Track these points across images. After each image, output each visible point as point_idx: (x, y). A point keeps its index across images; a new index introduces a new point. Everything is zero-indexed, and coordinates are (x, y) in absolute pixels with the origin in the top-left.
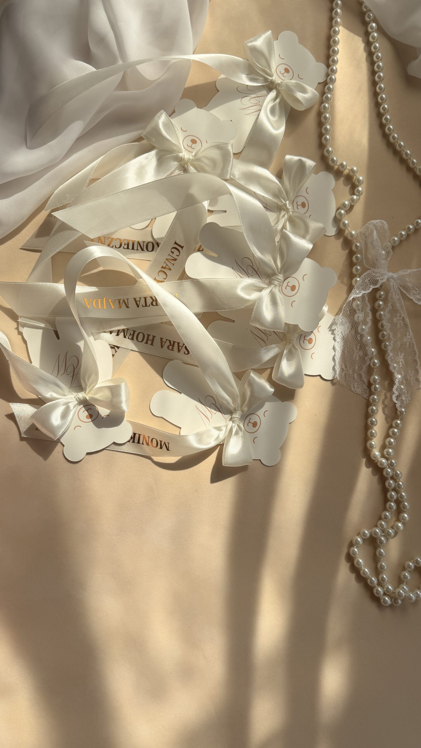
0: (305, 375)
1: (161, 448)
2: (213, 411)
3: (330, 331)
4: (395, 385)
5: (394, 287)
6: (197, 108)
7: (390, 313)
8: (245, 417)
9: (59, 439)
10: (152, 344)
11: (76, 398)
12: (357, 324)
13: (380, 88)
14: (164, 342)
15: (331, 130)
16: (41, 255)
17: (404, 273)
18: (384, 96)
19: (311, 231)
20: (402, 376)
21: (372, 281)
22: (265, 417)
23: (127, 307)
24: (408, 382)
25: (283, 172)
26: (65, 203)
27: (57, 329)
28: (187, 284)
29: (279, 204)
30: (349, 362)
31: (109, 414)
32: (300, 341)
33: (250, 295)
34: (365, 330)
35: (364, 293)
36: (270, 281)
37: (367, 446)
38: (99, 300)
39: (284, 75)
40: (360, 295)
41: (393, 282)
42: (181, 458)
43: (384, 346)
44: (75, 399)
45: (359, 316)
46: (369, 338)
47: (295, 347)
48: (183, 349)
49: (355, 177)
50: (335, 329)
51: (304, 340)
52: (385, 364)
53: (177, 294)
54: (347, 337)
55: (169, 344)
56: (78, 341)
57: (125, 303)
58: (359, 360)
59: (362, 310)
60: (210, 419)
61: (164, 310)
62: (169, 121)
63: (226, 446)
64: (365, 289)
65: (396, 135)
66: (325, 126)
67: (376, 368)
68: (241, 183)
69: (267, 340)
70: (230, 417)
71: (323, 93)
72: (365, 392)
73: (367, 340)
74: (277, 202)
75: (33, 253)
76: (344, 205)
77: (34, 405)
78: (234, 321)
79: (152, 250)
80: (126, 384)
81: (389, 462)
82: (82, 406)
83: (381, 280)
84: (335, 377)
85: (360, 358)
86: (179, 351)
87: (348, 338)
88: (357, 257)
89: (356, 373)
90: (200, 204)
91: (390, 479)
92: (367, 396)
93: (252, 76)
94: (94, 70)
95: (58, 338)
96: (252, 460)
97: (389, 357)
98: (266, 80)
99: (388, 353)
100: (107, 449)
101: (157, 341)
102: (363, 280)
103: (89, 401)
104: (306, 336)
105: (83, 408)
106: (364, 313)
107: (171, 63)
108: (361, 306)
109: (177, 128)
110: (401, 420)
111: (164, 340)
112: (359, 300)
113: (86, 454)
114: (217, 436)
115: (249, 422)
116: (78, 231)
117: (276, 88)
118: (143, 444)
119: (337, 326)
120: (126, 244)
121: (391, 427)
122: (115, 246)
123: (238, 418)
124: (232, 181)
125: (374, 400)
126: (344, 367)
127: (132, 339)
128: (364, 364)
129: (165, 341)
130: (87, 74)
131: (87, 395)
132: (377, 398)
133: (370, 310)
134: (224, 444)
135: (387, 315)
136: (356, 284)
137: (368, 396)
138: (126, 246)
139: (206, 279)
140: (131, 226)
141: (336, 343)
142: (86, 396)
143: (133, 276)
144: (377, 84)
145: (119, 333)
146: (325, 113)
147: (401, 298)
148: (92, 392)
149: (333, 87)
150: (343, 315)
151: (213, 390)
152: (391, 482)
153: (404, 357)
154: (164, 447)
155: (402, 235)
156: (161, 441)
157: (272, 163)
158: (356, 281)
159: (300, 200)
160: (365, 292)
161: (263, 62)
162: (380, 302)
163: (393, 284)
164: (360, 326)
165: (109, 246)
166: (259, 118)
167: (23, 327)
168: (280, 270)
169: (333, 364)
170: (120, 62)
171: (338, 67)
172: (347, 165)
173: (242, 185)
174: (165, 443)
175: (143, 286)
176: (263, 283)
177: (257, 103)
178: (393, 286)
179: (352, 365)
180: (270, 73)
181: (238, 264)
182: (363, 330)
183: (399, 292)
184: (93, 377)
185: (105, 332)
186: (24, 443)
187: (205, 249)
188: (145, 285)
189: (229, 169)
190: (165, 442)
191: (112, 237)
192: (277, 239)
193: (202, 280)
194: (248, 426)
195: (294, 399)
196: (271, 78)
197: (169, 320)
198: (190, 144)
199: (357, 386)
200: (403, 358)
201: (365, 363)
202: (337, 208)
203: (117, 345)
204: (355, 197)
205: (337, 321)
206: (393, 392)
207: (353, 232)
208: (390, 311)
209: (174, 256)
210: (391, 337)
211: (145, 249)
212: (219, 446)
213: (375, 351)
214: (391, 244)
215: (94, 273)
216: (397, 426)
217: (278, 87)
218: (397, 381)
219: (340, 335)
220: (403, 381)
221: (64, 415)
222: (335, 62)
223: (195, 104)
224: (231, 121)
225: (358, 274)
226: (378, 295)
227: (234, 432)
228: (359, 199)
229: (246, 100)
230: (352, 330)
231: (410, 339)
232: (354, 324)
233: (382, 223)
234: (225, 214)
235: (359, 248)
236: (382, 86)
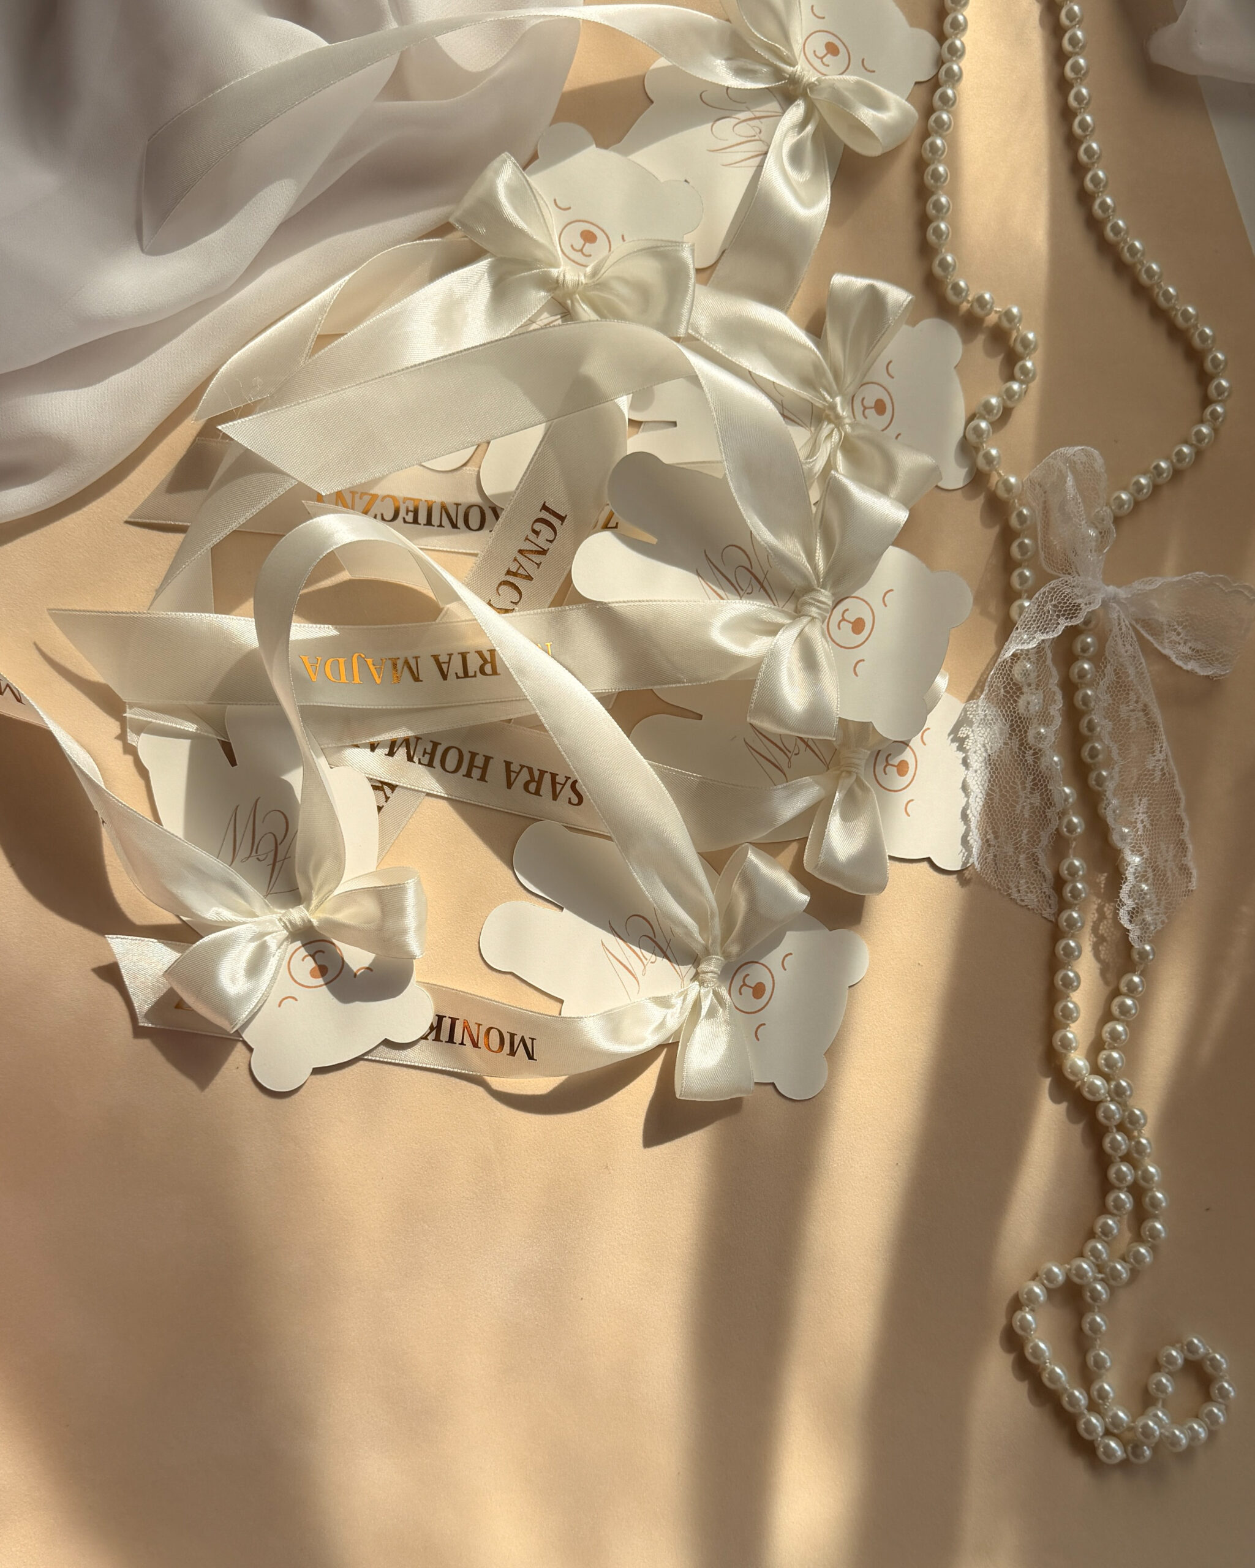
0: (892, 858)
1: (513, 1053)
2: (648, 955)
3: (953, 741)
4: (1125, 882)
5: (1119, 624)
6: (598, 146)
7: (1110, 691)
8: (732, 972)
9: (238, 1033)
10: (482, 778)
11: (285, 923)
12: (1026, 723)
13: (1079, 97)
14: (515, 772)
15: (951, 207)
16: (184, 540)
17: (1148, 588)
18: (1088, 119)
19: (901, 475)
20: (1143, 859)
21: (1062, 607)
22: (785, 970)
23: (416, 679)
24: (1160, 875)
25: (825, 317)
26: (250, 400)
27: (228, 738)
28: (577, 619)
29: (817, 404)
30: (1004, 824)
31: (371, 964)
32: (877, 767)
33: (745, 644)
34: (1045, 738)
35: (1043, 641)
36: (796, 607)
37: (1054, 1044)
38: (342, 660)
39: (824, 60)
40: (1033, 645)
41: (1119, 611)
42: (564, 1081)
43: (1096, 780)
44: (280, 925)
45: (1031, 701)
46: (1056, 759)
47: (863, 784)
48: (567, 792)
49: (1014, 334)
50: (968, 737)
51: (886, 766)
52: (1099, 828)
53: (549, 644)
54: (998, 756)
55: (529, 778)
56: (287, 771)
57: (410, 668)
58: (1031, 816)
59: (1038, 685)
60: (639, 975)
61: (519, 683)
62: (525, 183)
63: (685, 1047)
64: (1045, 629)
65: (1121, 223)
66: (934, 198)
67: (1075, 839)
68: (715, 348)
69: (789, 767)
70: (693, 971)
71: (928, 110)
72: (1048, 902)
73: (1051, 764)
74: (808, 398)
75: (161, 534)
76: (988, 408)
77: (170, 942)
78: (700, 717)
79: (481, 528)
80: (419, 883)
81: (1112, 1086)
82: (299, 944)
83: (1086, 604)
84: (968, 862)
85: (1034, 812)
86: (555, 797)
87: (1001, 761)
88: (1022, 546)
89: (1024, 852)
90: (609, 402)
91: (1115, 1130)
92: (1053, 912)
93: (741, 63)
94: (323, 43)
95: (233, 763)
96: (752, 1085)
97: (1108, 809)
98: (778, 73)
99: (1107, 799)
100: (366, 1057)
101: (496, 770)
102: (1040, 606)
103: (317, 929)
104: (890, 755)
105: (302, 949)
106: (1044, 692)
107: (527, 27)
108: (1036, 674)
109: (545, 202)
110: (1142, 975)
111: (515, 767)
112: (1029, 659)
113: (311, 1071)
114: (661, 1020)
115: (745, 984)
116: (289, 476)
117: (805, 96)
118: (462, 1044)
119: (971, 727)
120: (411, 511)
121: (1116, 993)
122: (382, 515)
123: (715, 973)
124: (691, 342)
125: (1071, 923)
126: (990, 836)
127: (430, 764)
128: (1043, 828)
129: (517, 771)
130: (305, 54)
131: (312, 913)
132: (1079, 916)
133: (1057, 685)
134: (678, 1042)
135: (1102, 698)
136: (1022, 617)
137: (1054, 914)
138: (411, 514)
139: (628, 602)
140: (423, 464)
141: (971, 773)
142: (309, 917)
143: (431, 595)
144: (1071, 86)
145: (395, 749)
146: (934, 163)
147: (1140, 653)
148: (328, 904)
149: (954, 93)
150: (988, 698)
151: (648, 900)
152: (1119, 1138)
153: (1147, 808)
154: (521, 1051)
155: (1139, 488)
156: (512, 1036)
157: (796, 294)
158: (1022, 607)
159: (872, 394)
160: (1045, 637)
161: (772, 27)
162: (1084, 663)
163: (1119, 616)
164: (1034, 726)
165: (366, 512)
166: (762, 176)
167: (139, 734)
168: (825, 578)
169: (962, 828)
170: (393, 25)
171: (967, 40)
172: (993, 303)
173: (718, 353)
174: (523, 1040)
175: (458, 622)
176: (780, 612)
177: (755, 136)
178: (1119, 619)
179: (1013, 830)
180: (788, 57)
181: (712, 563)
182: (1039, 737)
183: (1133, 634)
184: (328, 865)
185: (357, 746)
186: (145, 1043)
187: (624, 525)
188: (463, 621)
189: (685, 311)
190: (523, 1037)
191: (372, 492)
192: (814, 495)
193: (617, 605)
194: (741, 994)
195: (862, 923)
196: (792, 68)
197: (533, 713)
198: (579, 242)
199: (1025, 887)
200: (1147, 813)
201: (1048, 824)
202: (968, 416)
203: (390, 782)
204: (1016, 386)
205: (971, 716)
206: (1121, 901)
207: (1013, 480)
208: (1112, 688)
209: (541, 541)
210: (1115, 755)
211: (461, 523)
212: (665, 1050)
213: (1071, 793)
214: (1112, 509)
215: (330, 588)
216: (1132, 990)
217: (809, 95)
218: (1130, 873)
219: (979, 752)
220: (1146, 871)
221: (255, 967)
222: (959, 28)
223: (589, 137)
224: (686, 181)
225: (1026, 591)
226: (1078, 647)
227: (706, 1010)
228: (1025, 392)
229: (725, 126)
230: (1010, 739)
231: (1163, 760)
232: (1016, 722)
233: (1088, 455)
234: (672, 430)
235: (1028, 522)
236: (1084, 91)
